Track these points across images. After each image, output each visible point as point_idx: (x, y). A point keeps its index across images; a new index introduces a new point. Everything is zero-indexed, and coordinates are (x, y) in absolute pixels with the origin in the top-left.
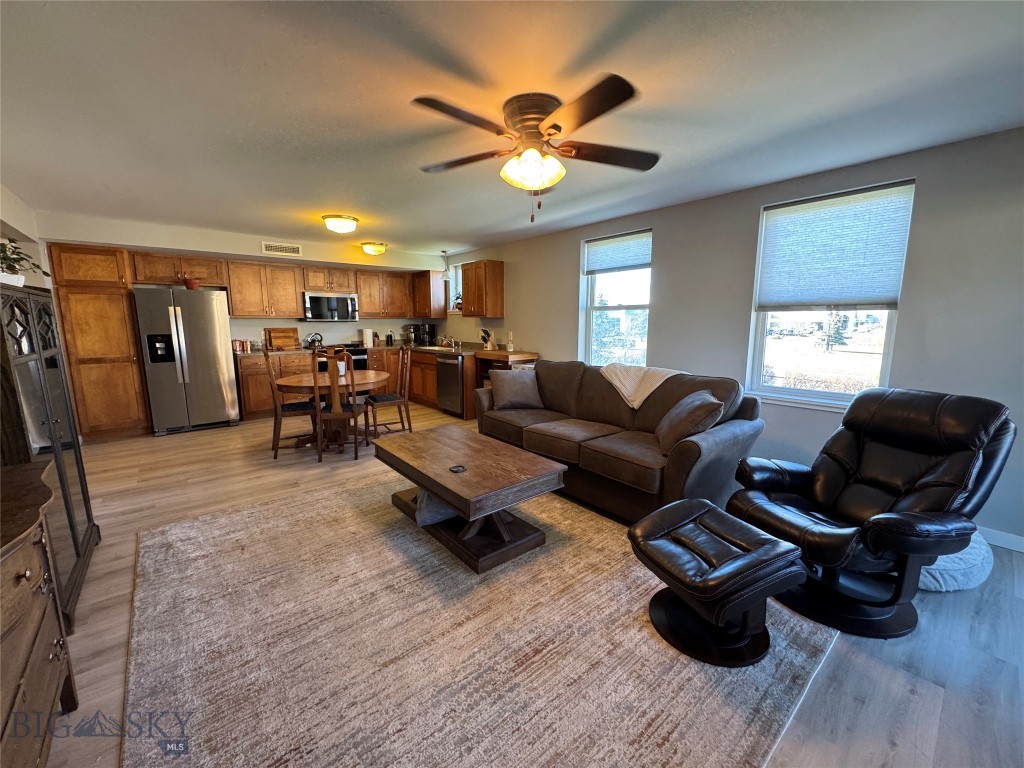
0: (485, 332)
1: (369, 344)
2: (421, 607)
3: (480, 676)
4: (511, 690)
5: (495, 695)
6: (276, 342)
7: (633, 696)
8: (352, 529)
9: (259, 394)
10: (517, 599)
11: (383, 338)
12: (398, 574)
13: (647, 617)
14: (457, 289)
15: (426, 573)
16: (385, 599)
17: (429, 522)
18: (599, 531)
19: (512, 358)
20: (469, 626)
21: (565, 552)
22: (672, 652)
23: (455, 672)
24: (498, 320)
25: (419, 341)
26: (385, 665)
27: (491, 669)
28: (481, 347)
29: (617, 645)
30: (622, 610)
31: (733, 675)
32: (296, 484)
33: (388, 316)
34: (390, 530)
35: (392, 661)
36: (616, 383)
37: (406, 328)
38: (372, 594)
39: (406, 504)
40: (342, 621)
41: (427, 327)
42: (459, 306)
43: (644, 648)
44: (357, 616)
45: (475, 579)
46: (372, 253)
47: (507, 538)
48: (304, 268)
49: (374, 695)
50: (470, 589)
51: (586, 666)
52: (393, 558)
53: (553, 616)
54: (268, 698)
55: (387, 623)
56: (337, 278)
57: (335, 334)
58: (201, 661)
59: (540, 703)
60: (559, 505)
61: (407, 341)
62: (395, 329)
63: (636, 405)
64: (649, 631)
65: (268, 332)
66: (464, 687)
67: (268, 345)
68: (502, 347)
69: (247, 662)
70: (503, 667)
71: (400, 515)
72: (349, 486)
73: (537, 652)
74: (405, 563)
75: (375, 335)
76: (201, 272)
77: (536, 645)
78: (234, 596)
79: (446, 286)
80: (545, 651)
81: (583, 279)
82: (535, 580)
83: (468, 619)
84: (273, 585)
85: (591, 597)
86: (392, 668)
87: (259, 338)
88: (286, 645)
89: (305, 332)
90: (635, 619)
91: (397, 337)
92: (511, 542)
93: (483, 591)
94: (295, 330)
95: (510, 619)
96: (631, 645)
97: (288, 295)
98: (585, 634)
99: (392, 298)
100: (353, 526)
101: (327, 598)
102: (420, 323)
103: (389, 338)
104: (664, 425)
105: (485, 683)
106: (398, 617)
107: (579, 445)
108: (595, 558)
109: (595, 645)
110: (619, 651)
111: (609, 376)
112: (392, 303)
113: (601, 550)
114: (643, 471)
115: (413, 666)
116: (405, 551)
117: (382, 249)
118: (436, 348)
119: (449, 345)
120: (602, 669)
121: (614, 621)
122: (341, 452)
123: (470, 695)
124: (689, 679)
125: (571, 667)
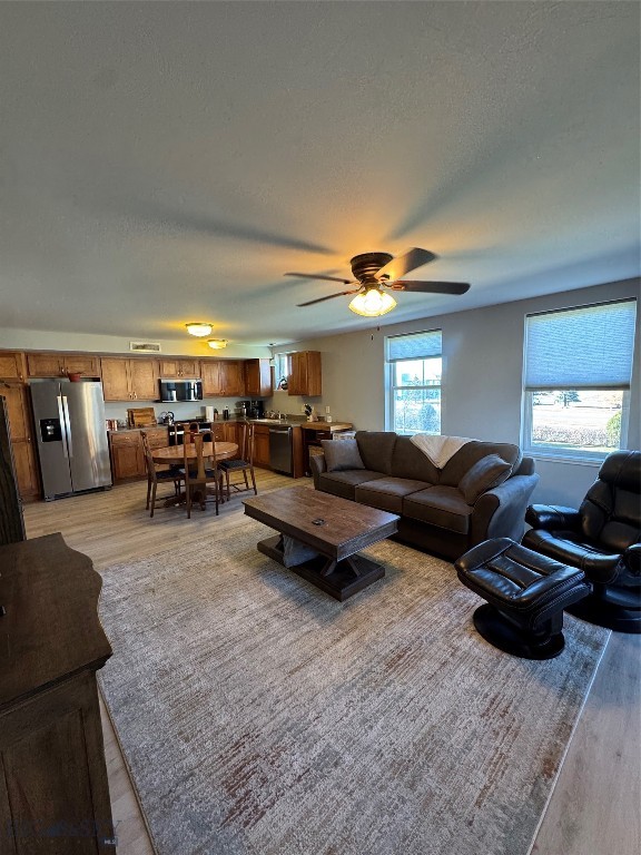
0: (308, 408)
1: (210, 418)
2: (305, 629)
3: (364, 676)
4: (388, 685)
5: (378, 689)
6: (136, 420)
7: (476, 685)
8: (234, 571)
9: (126, 463)
10: (375, 619)
11: (221, 413)
12: (280, 605)
13: (473, 628)
15: (302, 603)
16: (276, 625)
17: (295, 563)
18: (422, 564)
19: (332, 429)
20: (346, 641)
21: (401, 582)
22: (496, 651)
23: (345, 676)
24: (317, 398)
25: (251, 415)
26: (292, 672)
27: (369, 671)
28: (304, 419)
29: (457, 649)
30: (454, 623)
31: (544, 665)
32: (176, 537)
33: (225, 395)
34: (262, 571)
35: (296, 670)
36: (424, 449)
37: (239, 404)
38: (266, 621)
39: (271, 550)
40: (249, 642)
41: (256, 403)
42: (284, 387)
43: (477, 650)
44: (260, 637)
45: (339, 606)
46: (217, 348)
47: (357, 573)
48: (160, 361)
49: (291, 694)
50: (338, 613)
51: (437, 666)
52: (275, 594)
53: (404, 631)
55: (283, 642)
56: (186, 367)
57: (184, 412)
58: (154, 678)
59: (412, 693)
60: (387, 545)
61: (239, 415)
62: (230, 406)
63: (441, 465)
64: (476, 638)
65: (131, 412)
66: (354, 685)
67: (131, 423)
68: (321, 419)
69: (188, 677)
70: (378, 669)
71: (267, 559)
72: (220, 537)
73: (400, 657)
74: (284, 597)
75: (216, 411)
76: (78, 367)
77: (398, 652)
78: (160, 628)
80: (406, 656)
81: (387, 365)
82: (384, 604)
83: (343, 635)
84: (187, 618)
85: (429, 615)
86: (298, 674)
87: (123, 417)
88: (213, 662)
89: (160, 411)
90: (465, 629)
91: (232, 412)
92: (362, 575)
93: (347, 614)
94: (152, 410)
95: (374, 634)
96: (467, 648)
97: (147, 383)
98: (431, 643)
99: (228, 381)
100: (233, 569)
101: (233, 625)
102: (250, 400)
103: (226, 412)
104: (467, 481)
105: (368, 681)
106: (291, 637)
107: (403, 498)
108: (425, 585)
109: (440, 650)
110: (459, 653)
111: (417, 443)
112: (229, 384)
113: (428, 579)
114: (454, 518)
115: (312, 672)
116: (280, 587)
117: (224, 344)
118: (265, 421)
119: (276, 418)
120: (450, 666)
121: (450, 632)
122: (203, 510)
123: (360, 690)
124: (513, 670)
125: (428, 666)
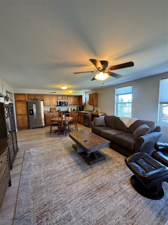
0: (94, 108)
1: (70, 111)
2: (77, 172)
3: (88, 191)
4: (95, 196)
5: (91, 197)
6: (52, 111)
7: (125, 203)
8: (64, 152)
9: (48, 121)
10: (98, 173)
12: (72, 164)
13: (130, 182)
14: (88, 99)
15: (78, 164)
16: (69, 169)
17: (79, 152)
18: (119, 157)
19: (99, 114)
20: (87, 178)
21: (110, 162)
22: (136, 192)
23: (83, 190)
24: (96, 106)
25: (80, 110)
26: (68, 185)
27: (91, 190)
29: (122, 188)
30: (123, 179)
31: (153, 202)
33: (74, 105)
34: (71, 153)
36: (123, 121)
37: (77, 107)
38: (67, 168)
39: (75, 147)
40: (60, 174)
41: (82, 107)
43: (129, 190)
44: (63, 173)
45: (89, 167)
47: (96, 157)
48: (58, 96)
50: (87, 169)
51: (113, 193)
52: (72, 160)
53: (106, 179)
54: (45, 189)
55: (69, 175)
56: (64, 97)
57: (63, 109)
59: (102, 201)
60: (109, 150)
63: (128, 127)
64: (130, 186)
66: (84, 194)
68: (97, 112)
69: (41, 181)
70: (94, 190)
71: (74, 150)
73: (102, 187)
74: (74, 161)
75: (71, 109)
76: (39, 97)
77: (102, 185)
78: (40, 165)
79: (86, 98)
80: (104, 187)
81: (116, 96)
82: (103, 168)
83: (87, 176)
84: (48, 163)
85: (116, 175)
87: (49, 110)
88: (49, 178)
90: (127, 182)
91: (75, 109)
93: (90, 170)
94: (56, 108)
95: (96, 178)
96: (125, 189)
97: (54, 101)
98: (114, 184)
101: (58, 168)
102: (80, 106)
104: (135, 132)
105: (89, 194)
106: (72, 174)
108: (117, 164)
109: (116, 188)
110: (122, 190)
111: (121, 119)
112: (75, 102)
113: (119, 162)
115: (74, 187)
116: (74, 159)
118: (83, 112)
119: (86, 111)
120: (117, 194)
121: (121, 182)
123: (86, 196)
124: (140, 201)
125: (110, 193)
